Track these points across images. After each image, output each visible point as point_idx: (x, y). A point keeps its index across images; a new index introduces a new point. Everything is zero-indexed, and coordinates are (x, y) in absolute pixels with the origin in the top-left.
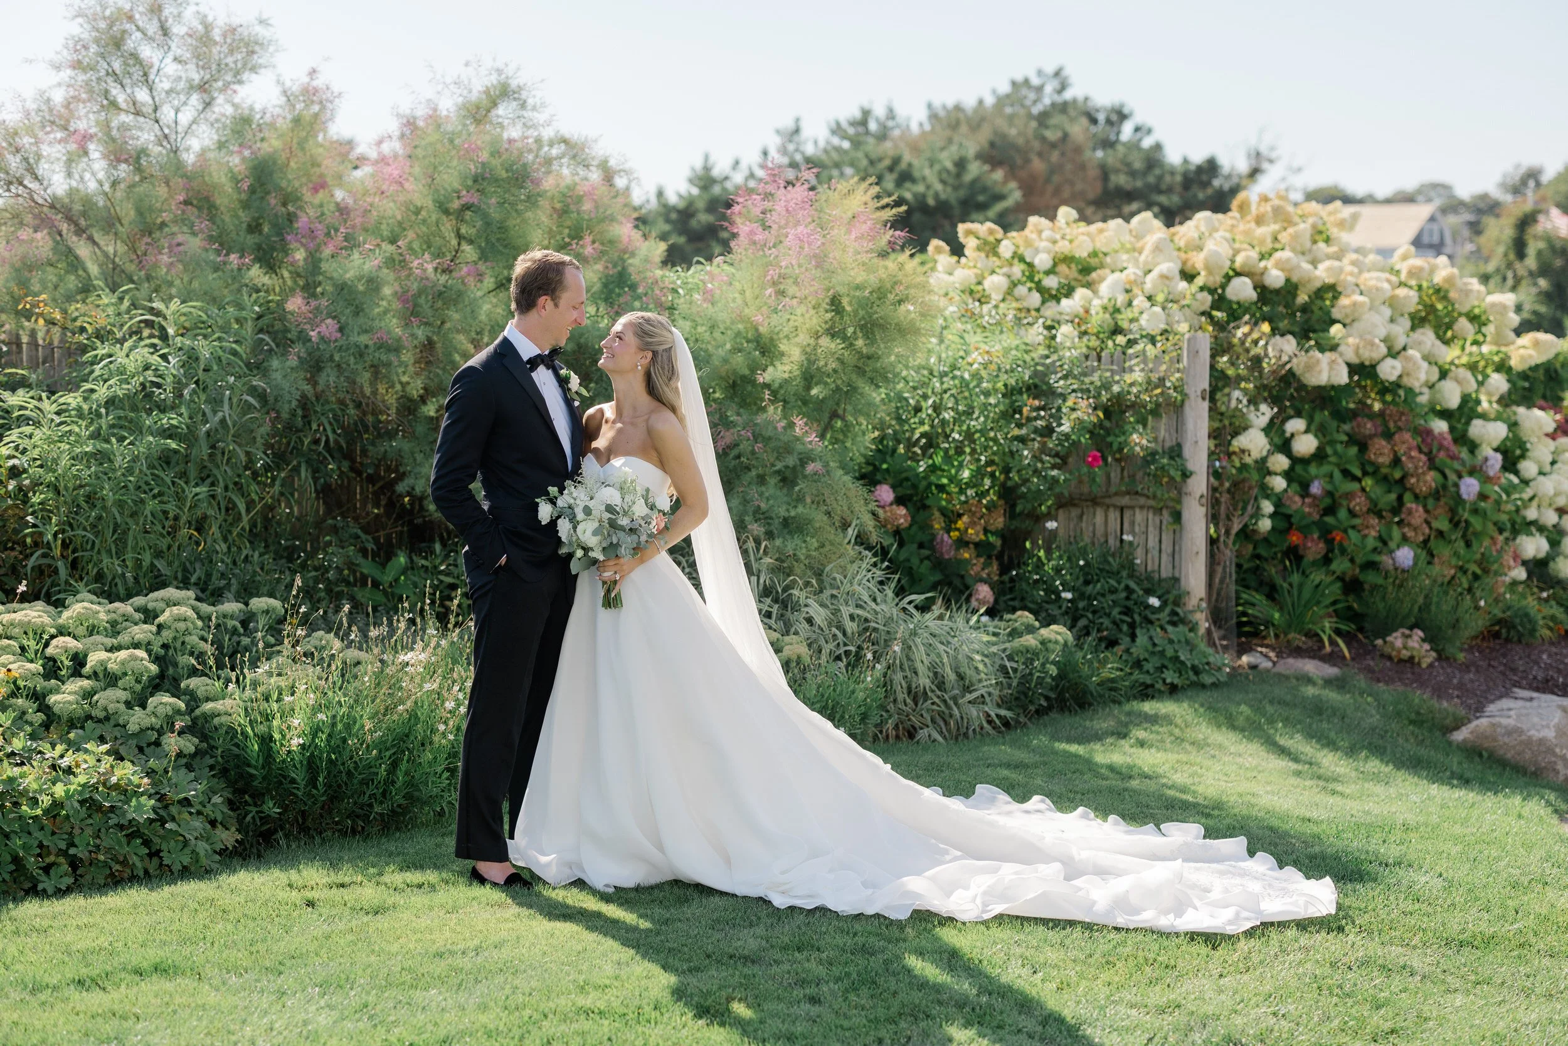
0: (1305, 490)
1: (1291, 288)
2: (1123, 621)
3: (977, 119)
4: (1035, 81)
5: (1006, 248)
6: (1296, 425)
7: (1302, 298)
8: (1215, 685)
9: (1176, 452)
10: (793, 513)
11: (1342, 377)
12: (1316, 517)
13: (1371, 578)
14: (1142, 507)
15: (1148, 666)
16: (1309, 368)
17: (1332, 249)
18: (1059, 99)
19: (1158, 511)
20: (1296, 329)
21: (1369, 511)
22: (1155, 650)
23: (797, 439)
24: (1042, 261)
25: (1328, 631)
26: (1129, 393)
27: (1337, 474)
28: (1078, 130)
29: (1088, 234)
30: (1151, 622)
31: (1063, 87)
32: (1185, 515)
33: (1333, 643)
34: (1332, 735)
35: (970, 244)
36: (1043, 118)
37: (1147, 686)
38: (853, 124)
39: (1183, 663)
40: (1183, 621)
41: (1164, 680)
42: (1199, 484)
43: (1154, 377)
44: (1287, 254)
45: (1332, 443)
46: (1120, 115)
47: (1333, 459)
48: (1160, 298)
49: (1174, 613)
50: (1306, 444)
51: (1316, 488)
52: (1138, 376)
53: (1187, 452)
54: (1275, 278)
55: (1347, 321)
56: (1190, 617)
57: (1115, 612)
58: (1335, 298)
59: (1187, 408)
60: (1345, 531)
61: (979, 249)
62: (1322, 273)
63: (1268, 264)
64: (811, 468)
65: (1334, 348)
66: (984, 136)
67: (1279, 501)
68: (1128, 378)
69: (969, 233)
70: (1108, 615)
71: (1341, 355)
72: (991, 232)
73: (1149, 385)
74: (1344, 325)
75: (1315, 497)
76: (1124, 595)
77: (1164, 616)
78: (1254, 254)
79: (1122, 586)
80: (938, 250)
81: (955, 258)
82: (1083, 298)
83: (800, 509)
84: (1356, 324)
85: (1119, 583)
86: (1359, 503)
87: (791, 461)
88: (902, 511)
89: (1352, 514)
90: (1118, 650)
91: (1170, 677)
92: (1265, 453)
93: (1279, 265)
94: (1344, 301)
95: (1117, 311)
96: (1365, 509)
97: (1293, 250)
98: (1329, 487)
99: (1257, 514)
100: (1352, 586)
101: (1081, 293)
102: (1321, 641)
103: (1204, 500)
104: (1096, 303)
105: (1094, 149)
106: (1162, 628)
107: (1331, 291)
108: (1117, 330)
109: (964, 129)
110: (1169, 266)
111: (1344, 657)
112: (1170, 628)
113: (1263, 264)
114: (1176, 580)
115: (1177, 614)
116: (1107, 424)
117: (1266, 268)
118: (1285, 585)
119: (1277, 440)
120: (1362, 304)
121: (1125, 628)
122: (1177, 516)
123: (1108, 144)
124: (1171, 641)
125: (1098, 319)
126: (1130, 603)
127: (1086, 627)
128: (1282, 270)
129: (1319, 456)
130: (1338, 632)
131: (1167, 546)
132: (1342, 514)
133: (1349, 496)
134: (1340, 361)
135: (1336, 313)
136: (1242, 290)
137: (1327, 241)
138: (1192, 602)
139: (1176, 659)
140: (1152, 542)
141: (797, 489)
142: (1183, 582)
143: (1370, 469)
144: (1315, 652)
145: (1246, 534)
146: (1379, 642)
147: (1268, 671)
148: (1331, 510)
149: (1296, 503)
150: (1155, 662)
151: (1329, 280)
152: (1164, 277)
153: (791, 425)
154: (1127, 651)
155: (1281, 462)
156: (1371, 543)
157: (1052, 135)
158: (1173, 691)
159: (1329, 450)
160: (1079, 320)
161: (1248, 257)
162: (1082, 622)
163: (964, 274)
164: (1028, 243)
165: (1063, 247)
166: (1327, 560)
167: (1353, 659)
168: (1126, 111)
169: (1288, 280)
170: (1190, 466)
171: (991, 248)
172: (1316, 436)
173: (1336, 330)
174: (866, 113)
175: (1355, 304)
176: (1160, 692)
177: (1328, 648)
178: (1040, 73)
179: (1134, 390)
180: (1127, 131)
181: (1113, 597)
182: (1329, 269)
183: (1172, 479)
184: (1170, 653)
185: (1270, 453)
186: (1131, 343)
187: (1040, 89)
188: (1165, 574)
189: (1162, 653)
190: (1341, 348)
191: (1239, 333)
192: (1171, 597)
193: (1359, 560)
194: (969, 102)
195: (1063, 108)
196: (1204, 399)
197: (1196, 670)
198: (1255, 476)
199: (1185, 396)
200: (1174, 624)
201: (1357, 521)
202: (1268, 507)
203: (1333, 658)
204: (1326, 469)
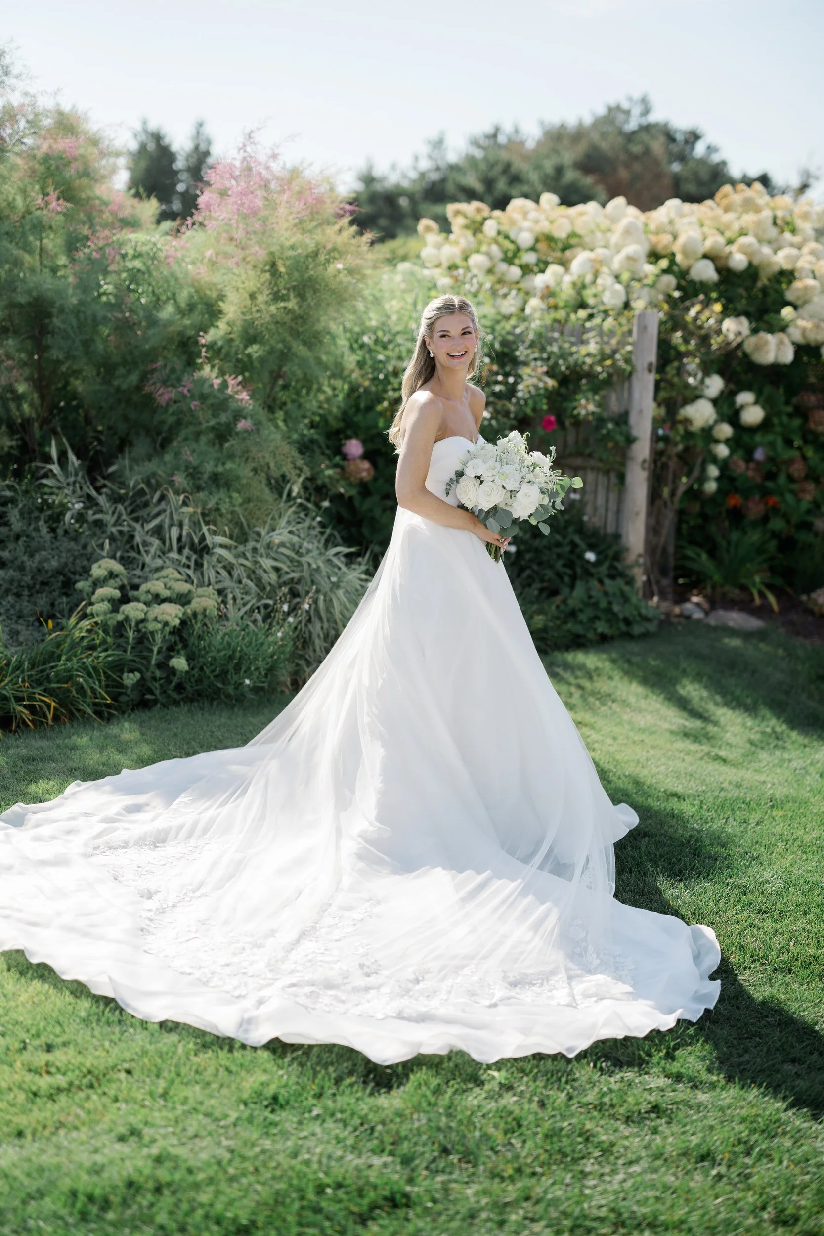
0: (749, 457)
1: (752, 272)
2: (565, 573)
3: (579, 135)
4: (625, 105)
5: (490, 228)
6: (745, 398)
7: (763, 281)
8: (645, 635)
9: (623, 419)
10: (220, 469)
11: (788, 356)
12: (759, 480)
13: (804, 537)
14: (593, 469)
15: (582, 617)
16: (758, 348)
17: (797, 239)
18: (644, 121)
19: (607, 473)
20: (751, 309)
21: (807, 477)
22: (590, 602)
23: (231, 397)
24: (525, 239)
25: (759, 585)
26: (584, 363)
27: (779, 442)
28: (657, 146)
29: (568, 217)
30: (591, 575)
31: (646, 111)
32: (629, 478)
33: (762, 595)
34: (738, 692)
35: (457, 223)
36: (631, 137)
37: (578, 636)
38: (488, 137)
39: (615, 615)
40: (622, 575)
41: (595, 630)
42: (642, 450)
43: (608, 350)
44: (749, 240)
45: (778, 414)
46: (694, 137)
47: (778, 429)
48: (625, 276)
49: (612, 567)
50: (753, 415)
51: (759, 455)
52: (592, 347)
53: (633, 419)
54: (738, 260)
55: (799, 303)
56: (628, 572)
57: (559, 565)
58: (790, 282)
59: (634, 379)
60: (782, 494)
61: (467, 227)
62: (781, 259)
63: (733, 248)
64: (242, 425)
65: (783, 329)
66: (581, 149)
67: (724, 466)
68: (583, 350)
69: (457, 213)
70: (551, 567)
71: (789, 336)
72: (478, 210)
73: (603, 357)
74: (795, 307)
75: (758, 463)
76: (568, 549)
77: (603, 569)
78: (721, 240)
79: (567, 540)
80: (428, 229)
81: (444, 235)
82: (555, 274)
83: (229, 465)
84: (807, 307)
85: (564, 537)
86: (798, 469)
87: (224, 418)
88: (366, 465)
89: (791, 479)
90: (558, 599)
91: (602, 627)
92: (711, 422)
93: (743, 250)
94: (797, 285)
95: (584, 287)
96: (803, 475)
97: (756, 236)
98: (771, 454)
99: (703, 478)
100: (787, 544)
101: (554, 269)
102: (752, 595)
103: (646, 465)
104: (567, 279)
105: (670, 162)
106: (601, 582)
107: (787, 276)
108: (583, 305)
109: (566, 142)
110: (636, 249)
111: (771, 610)
112: (607, 582)
113: (728, 249)
114: (617, 537)
115: (616, 568)
116: (563, 390)
117: (730, 253)
118: (724, 544)
119: (726, 410)
120: (813, 288)
121: (567, 579)
122: (622, 477)
123: (682, 158)
124: (606, 594)
125: (567, 292)
126: (574, 557)
127: (529, 577)
128: (745, 253)
129: (765, 425)
130: (770, 587)
131: (613, 506)
132: (782, 479)
133: (791, 462)
134: (787, 341)
135: (790, 296)
136: (706, 272)
137: (793, 231)
138: (631, 557)
139: (609, 610)
140: (601, 501)
141: (227, 445)
142: (624, 540)
143: (810, 437)
144: (746, 606)
145: (694, 494)
146: (804, 598)
147: (699, 621)
148: (771, 476)
149: (740, 466)
150: (589, 612)
151: (787, 266)
152: (630, 259)
153: (225, 385)
154: (564, 601)
155: (726, 430)
156: (805, 505)
157: (636, 149)
158: (603, 641)
159: (775, 421)
160: (549, 294)
161: (716, 242)
162: (527, 573)
163: (450, 251)
164: (512, 222)
165: (545, 226)
166: (765, 519)
167: (780, 612)
168: (698, 132)
169: (750, 264)
170: (635, 432)
171: (476, 228)
172: (763, 408)
173: (787, 312)
174: (497, 130)
175: (806, 288)
176: (591, 642)
177: (758, 601)
178: (630, 99)
179: (589, 361)
180: (700, 149)
181: (558, 550)
182: (788, 257)
183: (616, 443)
184: (603, 604)
185: (716, 422)
186: (591, 317)
187: (628, 113)
188: (610, 529)
189: (596, 605)
190: (791, 330)
191: (693, 312)
192: (611, 553)
193: (795, 520)
194: (571, 121)
195: (647, 128)
196: (650, 371)
197: (627, 622)
198: (700, 444)
199: (633, 367)
200: (612, 577)
201: (795, 486)
202: (713, 471)
203: (762, 611)
204: (770, 437)
